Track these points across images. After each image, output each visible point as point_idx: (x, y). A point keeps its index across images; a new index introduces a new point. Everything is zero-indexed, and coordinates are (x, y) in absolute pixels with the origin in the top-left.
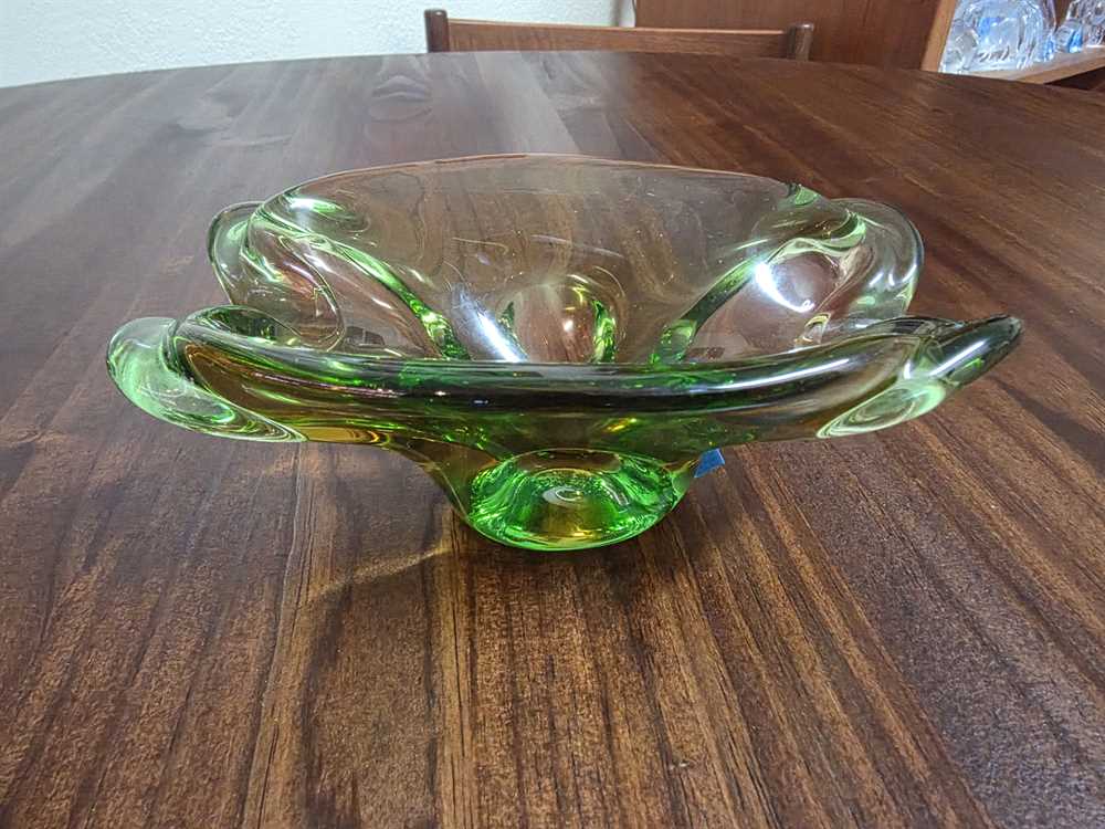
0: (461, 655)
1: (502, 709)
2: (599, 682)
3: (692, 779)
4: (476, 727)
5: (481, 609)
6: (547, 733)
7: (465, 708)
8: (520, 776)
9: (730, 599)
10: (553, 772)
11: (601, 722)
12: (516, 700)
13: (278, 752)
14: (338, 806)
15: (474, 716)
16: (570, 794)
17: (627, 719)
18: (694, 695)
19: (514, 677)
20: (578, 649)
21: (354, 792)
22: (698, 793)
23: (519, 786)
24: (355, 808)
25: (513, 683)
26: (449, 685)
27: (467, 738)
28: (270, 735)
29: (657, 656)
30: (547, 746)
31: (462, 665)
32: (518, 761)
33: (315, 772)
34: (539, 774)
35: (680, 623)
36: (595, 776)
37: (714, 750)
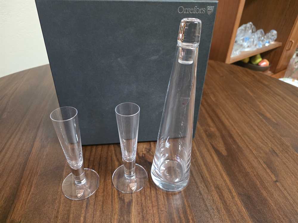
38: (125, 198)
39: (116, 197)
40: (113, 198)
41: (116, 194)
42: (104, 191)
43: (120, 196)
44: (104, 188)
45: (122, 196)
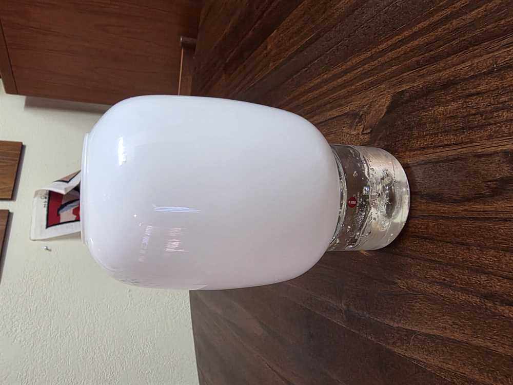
0: (444, 150)
1: (466, 133)
2: (460, 99)
3: (501, 62)
4: (471, 142)
5: (426, 145)
6: (477, 116)
7: (463, 146)
8: (491, 124)
9: (432, 53)
10: (491, 112)
11: (475, 97)
12: (463, 128)
13: (472, 209)
14: (495, 186)
15: (467, 143)
16: (501, 105)
17: (475, 88)
18: (468, 64)
19: (454, 130)
20: (446, 108)
21: (490, 181)
22: (506, 60)
23: (495, 124)
24: (496, 180)
25: (456, 130)
26: (454, 153)
27: (475, 144)
28: (466, 213)
29: (452, 79)
30: (482, 116)
31: (447, 149)
32: (485, 125)
33: (481, 196)
34: (491, 118)
35: (440, 71)
36: (495, 97)
37: (491, 54)
38: (498, 176)
39: (488, 207)
40: (494, 216)
41: (479, 207)
42: (463, 244)
43: (486, 192)
44: (452, 243)
45: (488, 187)
